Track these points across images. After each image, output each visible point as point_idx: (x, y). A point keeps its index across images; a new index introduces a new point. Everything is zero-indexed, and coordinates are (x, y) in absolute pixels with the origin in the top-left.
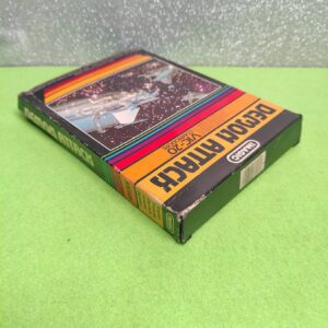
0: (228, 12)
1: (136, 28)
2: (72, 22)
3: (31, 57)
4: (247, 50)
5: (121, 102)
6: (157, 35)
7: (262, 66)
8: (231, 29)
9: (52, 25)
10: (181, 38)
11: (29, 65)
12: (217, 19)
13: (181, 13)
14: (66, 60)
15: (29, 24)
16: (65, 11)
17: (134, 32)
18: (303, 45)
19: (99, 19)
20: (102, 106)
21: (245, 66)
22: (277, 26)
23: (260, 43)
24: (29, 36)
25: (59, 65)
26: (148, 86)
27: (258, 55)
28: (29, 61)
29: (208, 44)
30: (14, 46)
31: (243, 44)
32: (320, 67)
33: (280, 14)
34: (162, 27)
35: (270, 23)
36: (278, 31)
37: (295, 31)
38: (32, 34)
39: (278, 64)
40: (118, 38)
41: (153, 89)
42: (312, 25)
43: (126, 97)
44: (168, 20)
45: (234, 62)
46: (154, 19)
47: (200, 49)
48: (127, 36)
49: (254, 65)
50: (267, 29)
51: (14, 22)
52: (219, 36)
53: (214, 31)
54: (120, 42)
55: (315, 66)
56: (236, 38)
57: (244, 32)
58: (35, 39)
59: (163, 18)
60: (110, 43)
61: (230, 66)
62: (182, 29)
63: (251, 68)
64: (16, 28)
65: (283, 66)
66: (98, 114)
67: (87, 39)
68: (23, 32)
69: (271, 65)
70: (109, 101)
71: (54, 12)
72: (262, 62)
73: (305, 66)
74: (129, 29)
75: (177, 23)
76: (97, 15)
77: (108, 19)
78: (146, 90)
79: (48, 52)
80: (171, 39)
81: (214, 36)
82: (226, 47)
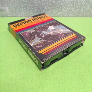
0: (64, 2)
1: (38, 6)
2: (21, 5)
3: (10, 15)
4: (69, 12)
5: (53, 32)
6: (44, 8)
7: (73, 17)
8: (64, 7)
9: (15, 6)
10: (51, 9)
11: (9, 17)
12: (61, 4)
13: (51, 2)
14: (19, 15)
15: (9, 5)
16: (19, 2)
17: (38, 8)
18: (84, 11)
19: (28, 4)
20: (58, 31)
21: (68, 17)
22: (77, 6)
23: (72, 10)
24: (9, 9)
25: (17, 17)
26: (44, 36)
27: (72, 14)
28: (9, 16)
29: (58, 11)
30: (5, 11)
31: (68, 11)
32: (89, 17)
33: (78, 2)
34: (46, 6)
35: (75, 5)
36: (77, 7)
37: (82, 7)
38: (10, 8)
39: (77, 16)
40: (34, 9)
41: (42, 35)
42: (86, 6)
43: (51, 33)
44: (47, 4)
45: (65, 16)
46: (44, 4)
47: (56, 12)
48: (36, 8)
49: (71, 16)
50: (74, 7)
51: (5, 5)
52: (61, 9)
53: (60, 7)
54: (34, 10)
55: (87, 17)
56: (66, 9)
57: (68, 7)
58: (11, 9)
59: (46, 4)
60: (31, 11)
61: (64, 17)
62: (51, 7)
63: (70, 17)
64: (5, 6)
65: (79, 17)
66: (59, 29)
67: (25, 9)
68: (7, 7)
69: (75, 17)
70: (56, 32)
71: (16, 2)
72: (73, 16)
73: (85, 17)
74: (36, 6)
75: (49, 5)
76: (28, 3)
77: (31, 4)
78: (45, 35)
79: (14, 13)
80: (48, 9)
81: (60, 8)
82: (63, 12)
